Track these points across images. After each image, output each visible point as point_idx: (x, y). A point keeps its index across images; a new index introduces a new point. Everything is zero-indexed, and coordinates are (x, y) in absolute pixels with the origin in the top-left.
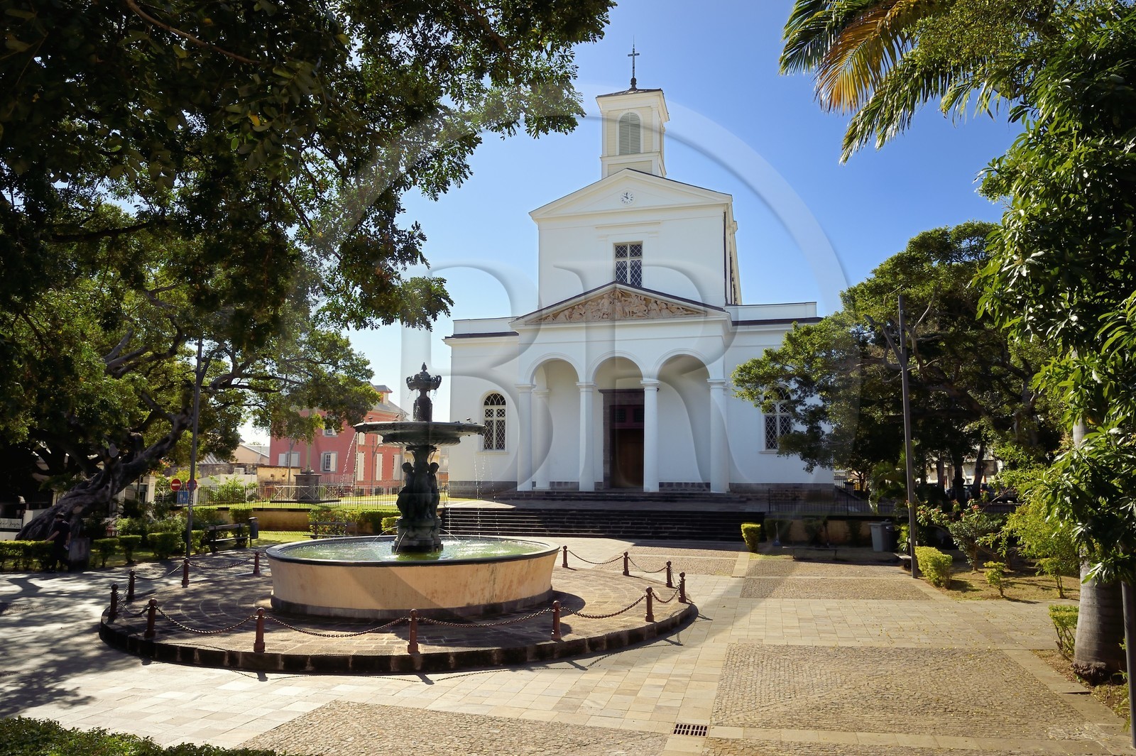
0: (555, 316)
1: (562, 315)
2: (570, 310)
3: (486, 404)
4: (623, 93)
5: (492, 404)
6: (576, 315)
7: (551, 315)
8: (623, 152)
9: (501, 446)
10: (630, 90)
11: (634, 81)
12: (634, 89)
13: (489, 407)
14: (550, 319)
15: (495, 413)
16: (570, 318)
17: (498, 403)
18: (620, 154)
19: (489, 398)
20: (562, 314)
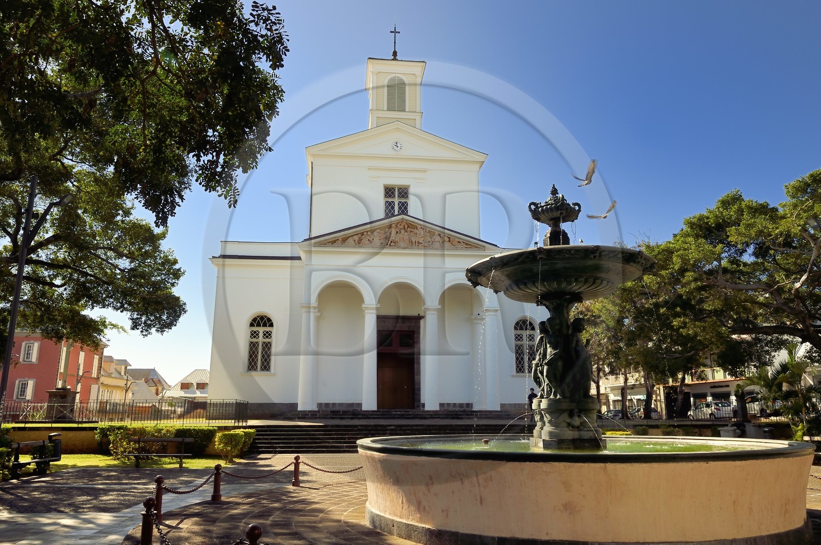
0: (345, 240)
1: (350, 240)
2: (360, 235)
3: (252, 325)
5: (259, 325)
6: (365, 241)
7: (340, 239)
8: (390, 109)
9: (266, 367)
10: (392, 59)
11: (395, 54)
12: (395, 58)
13: (255, 329)
14: (339, 242)
15: (261, 335)
16: (359, 243)
17: (265, 325)
18: (388, 110)
19: (254, 320)
20: (350, 238)
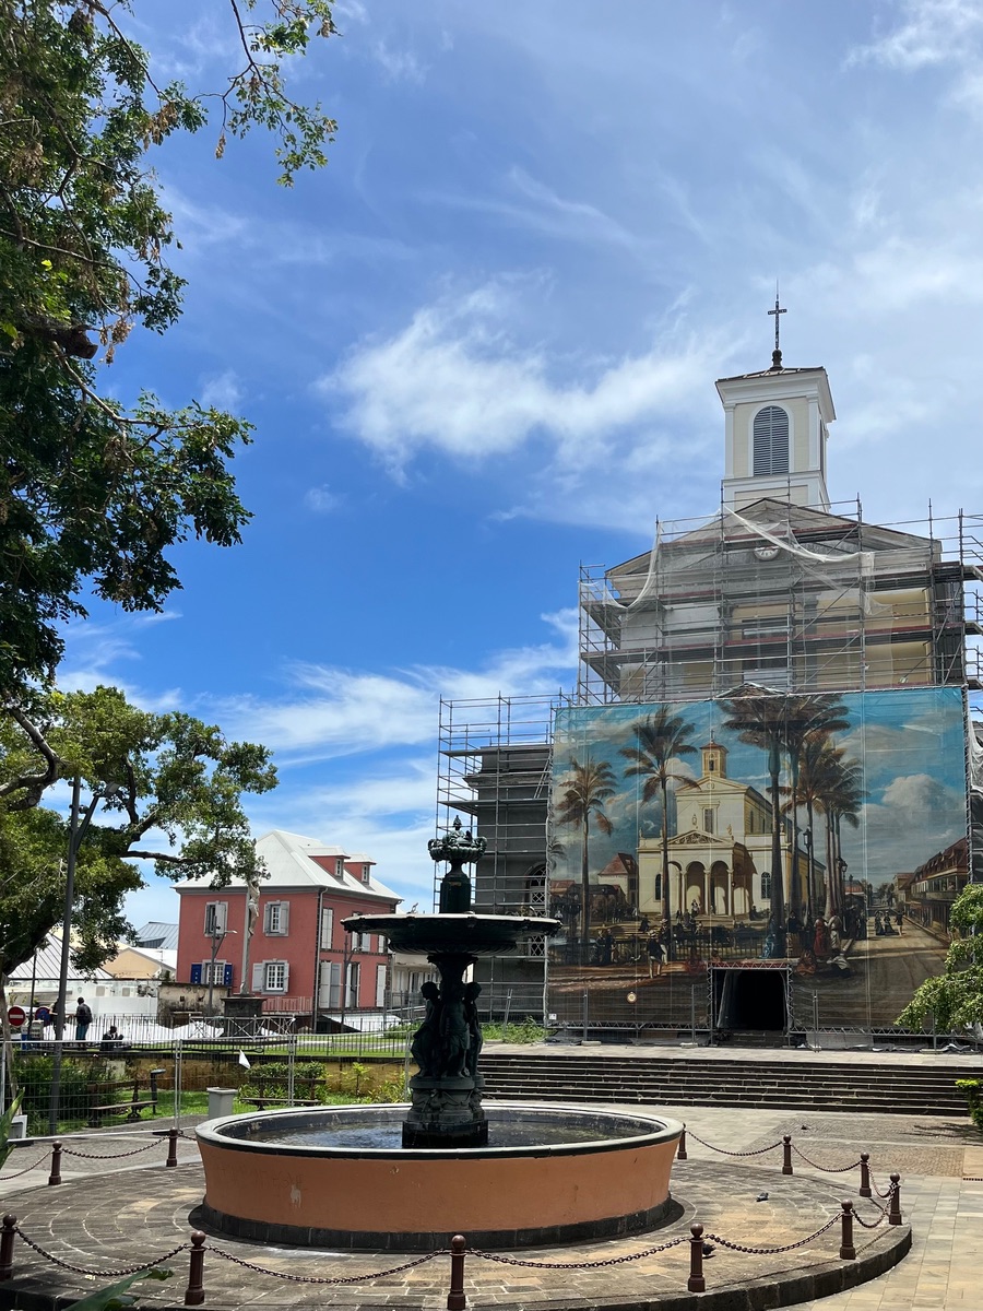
4: (760, 375)
8: (760, 472)
10: (772, 369)
11: (777, 356)
12: (777, 367)
18: (757, 475)
